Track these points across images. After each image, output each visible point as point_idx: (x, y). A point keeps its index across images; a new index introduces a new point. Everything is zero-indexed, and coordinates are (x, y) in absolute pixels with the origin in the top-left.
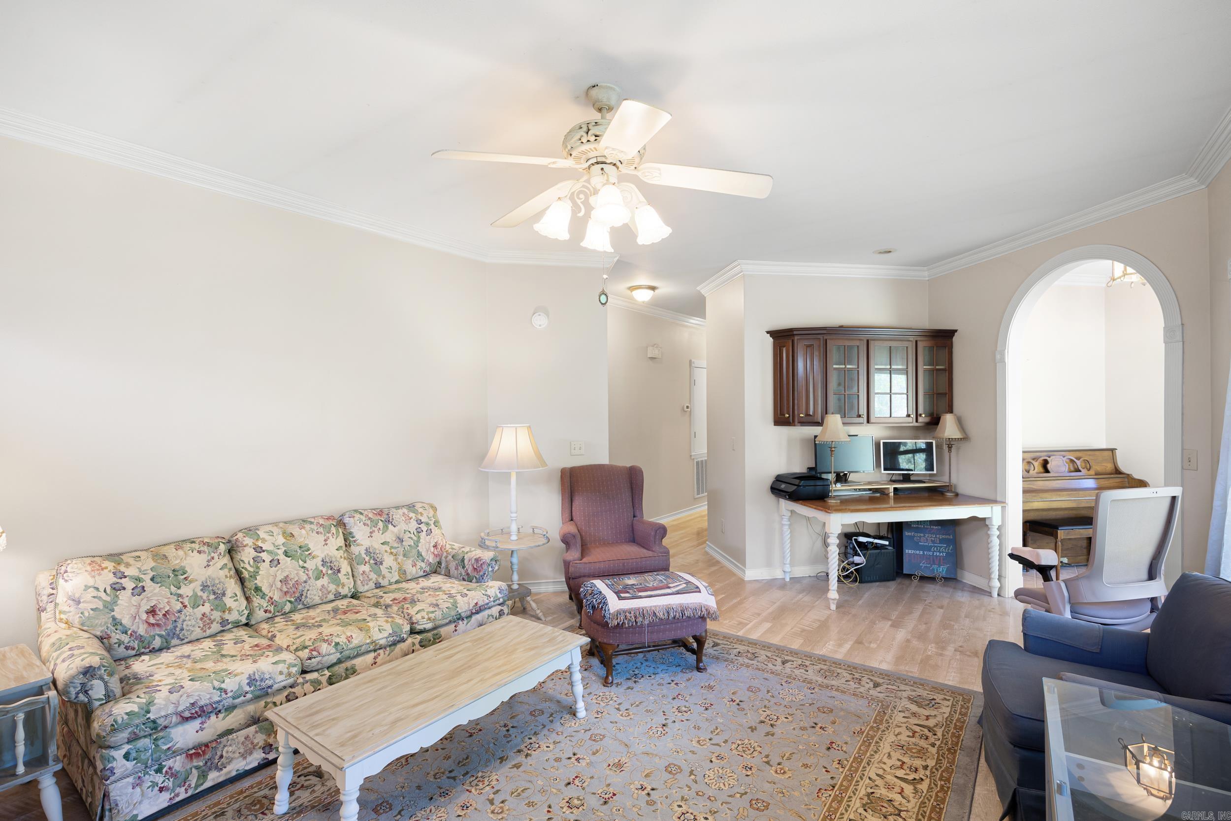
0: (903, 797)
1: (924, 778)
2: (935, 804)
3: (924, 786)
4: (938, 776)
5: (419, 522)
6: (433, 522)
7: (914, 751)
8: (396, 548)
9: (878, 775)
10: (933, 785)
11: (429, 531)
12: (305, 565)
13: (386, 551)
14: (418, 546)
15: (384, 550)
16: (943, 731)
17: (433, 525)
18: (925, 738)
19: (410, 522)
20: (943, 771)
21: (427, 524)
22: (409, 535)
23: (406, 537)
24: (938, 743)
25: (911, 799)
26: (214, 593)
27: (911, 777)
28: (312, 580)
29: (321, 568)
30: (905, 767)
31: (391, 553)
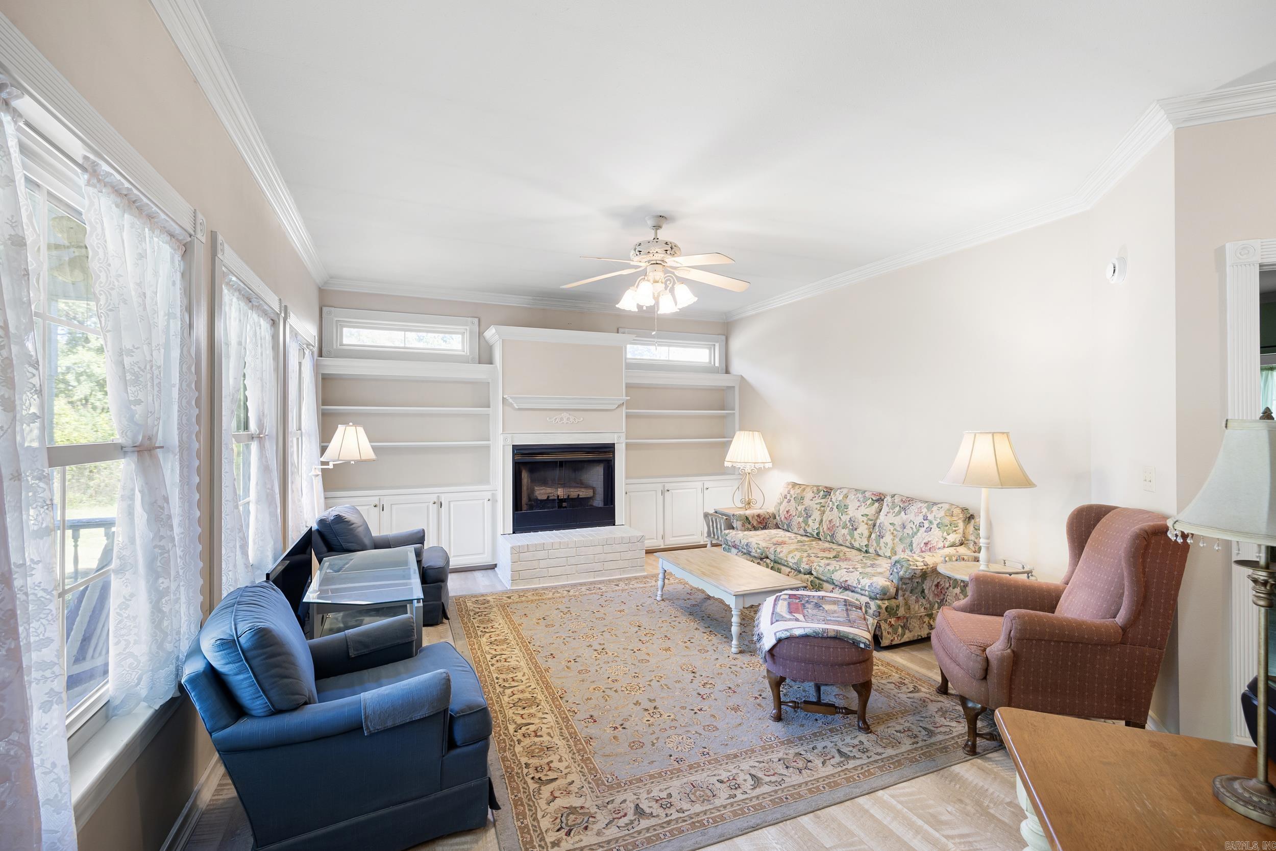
0: (519, 714)
1: (515, 733)
2: (498, 721)
3: (511, 728)
4: (507, 741)
5: (925, 517)
6: (937, 522)
7: (537, 750)
8: (897, 531)
9: (544, 718)
10: (506, 732)
11: (929, 529)
12: (841, 517)
13: (890, 530)
14: (913, 537)
15: (889, 528)
16: (529, 788)
17: (935, 525)
18: (539, 769)
19: (918, 515)
20: (506, 746)
21: (931, 522)
22: (912, 526)
23: (909, 526)
24: (525, 771)
25: (513, 715)
26: (807, 514)
27: (524, 729)
28: (840, 528)
29: (848, 522)
30: (533, 734)
31: (893, 533)
